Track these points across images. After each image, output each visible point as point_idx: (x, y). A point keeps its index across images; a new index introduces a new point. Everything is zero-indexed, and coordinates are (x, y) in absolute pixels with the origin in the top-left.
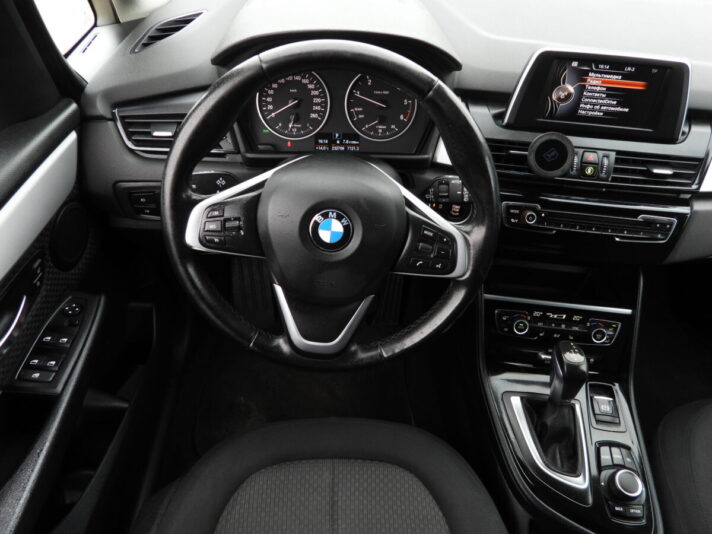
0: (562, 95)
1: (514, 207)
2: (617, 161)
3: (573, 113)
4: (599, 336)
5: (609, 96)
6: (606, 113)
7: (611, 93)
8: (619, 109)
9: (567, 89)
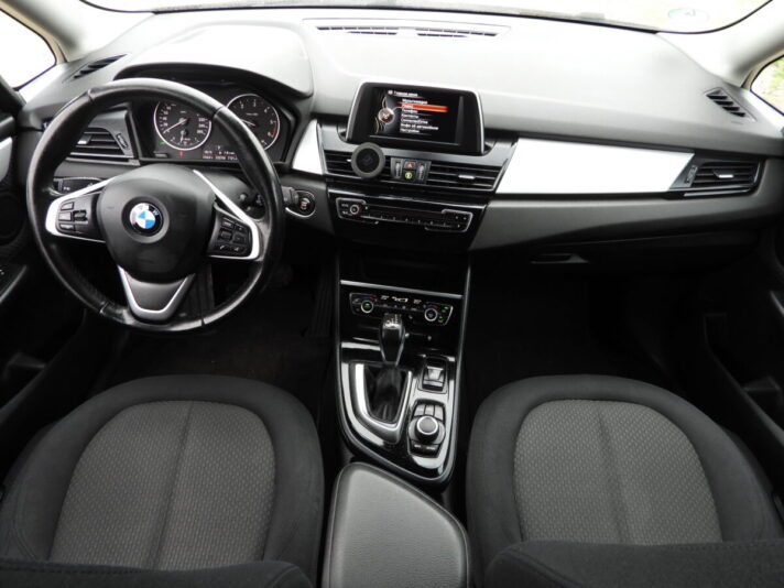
0: (386, 116)
1: (345, 202)
2: (432, 168)
3: (396, 130)
4: (431, 315)
5: (421, 117)
6: (421, 131)
7: (422, 114)
8: (431, 128)
9: (387, 112)
